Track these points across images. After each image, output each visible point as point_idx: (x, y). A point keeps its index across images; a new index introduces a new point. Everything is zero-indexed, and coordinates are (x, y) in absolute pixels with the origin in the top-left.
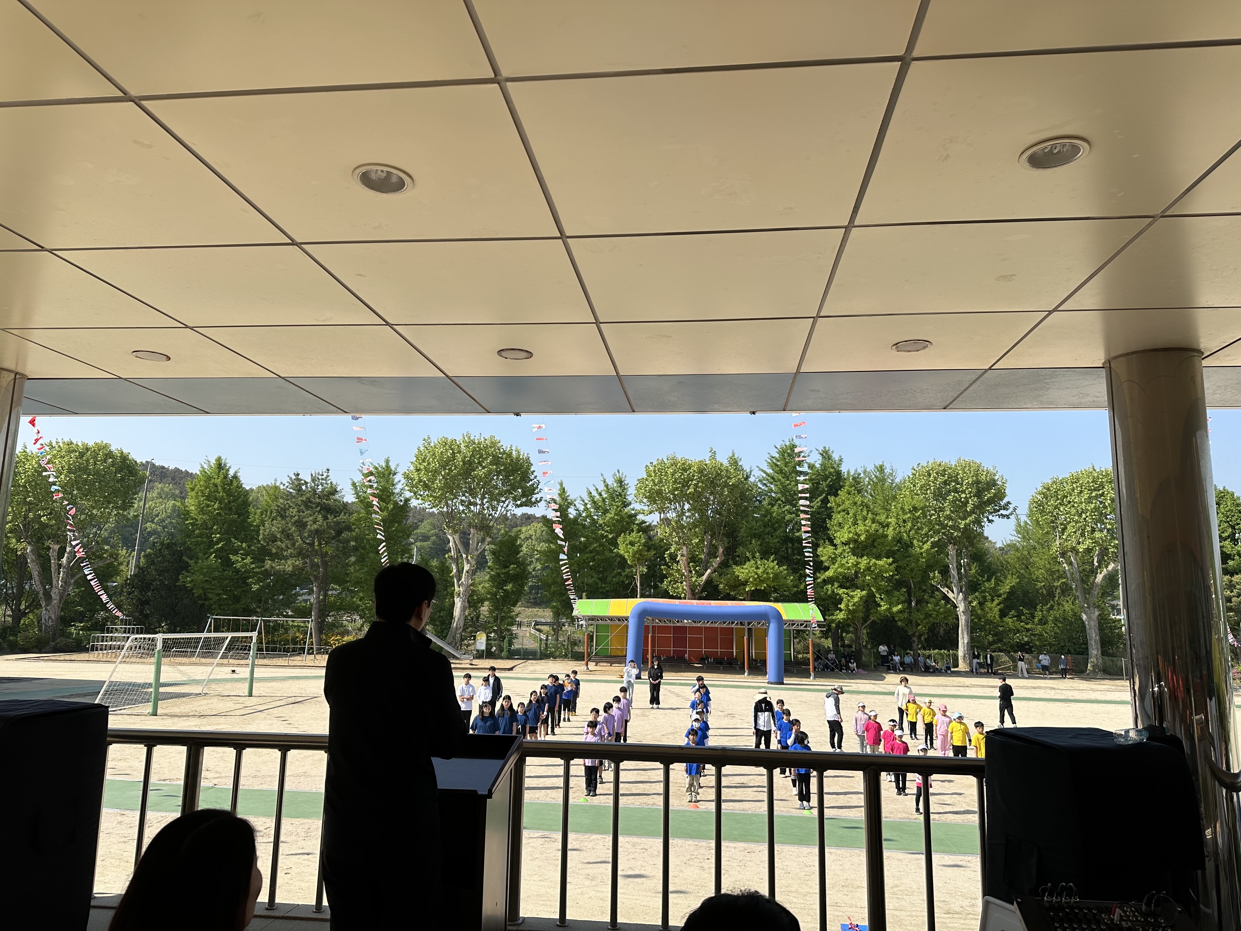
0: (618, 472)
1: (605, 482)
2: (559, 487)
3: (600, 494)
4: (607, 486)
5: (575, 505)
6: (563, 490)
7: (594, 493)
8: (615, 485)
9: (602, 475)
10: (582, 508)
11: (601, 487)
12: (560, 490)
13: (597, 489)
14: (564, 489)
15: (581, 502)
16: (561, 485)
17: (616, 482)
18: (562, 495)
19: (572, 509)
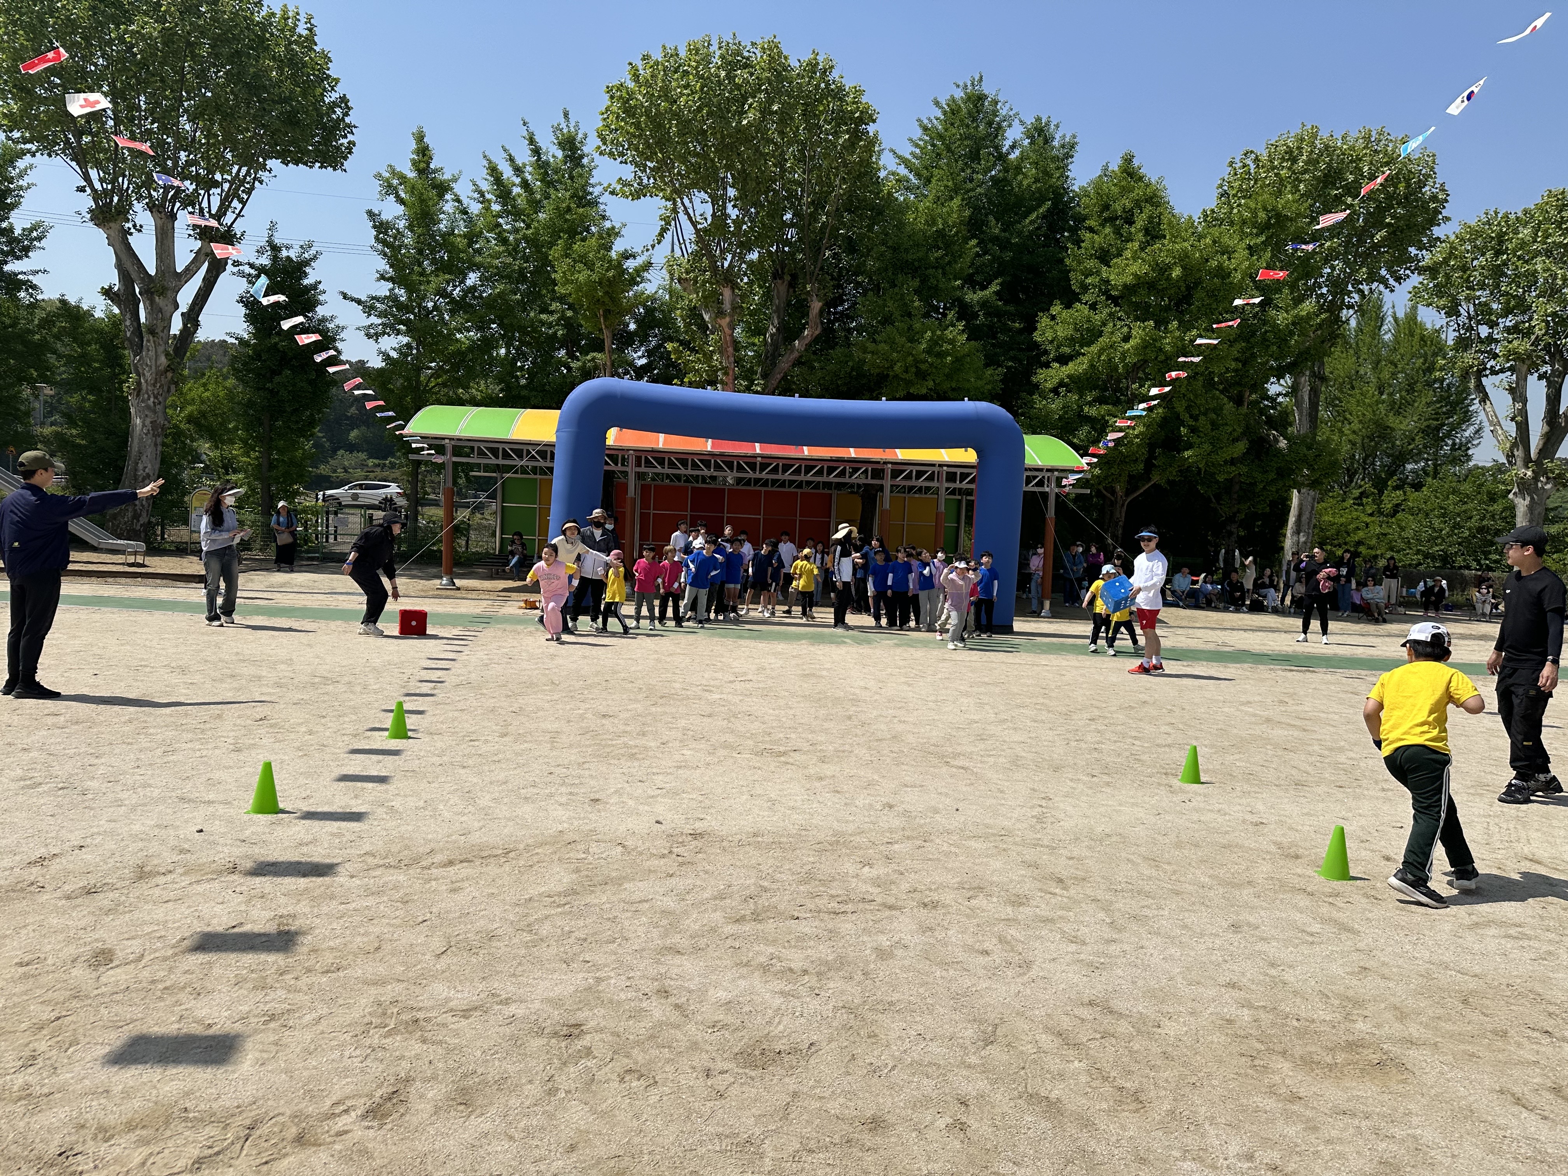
0: (566, 115)
1: (532, 141)
2: (414, 146)
3: (518, 170)
4: (537, 152)
5: (458, 200)
6: (423, 152)
7: (507, 172)
8: (560, 154)
9: (525, 124)
10: (475, 208)
11: (524, 157)
12: (417, 152)
13: (511, 159)
14: (426, 148)
15: (476, 195)
16: (420, 137)
17: (561, 145)
18: (422, 165)
19: (449, 207)
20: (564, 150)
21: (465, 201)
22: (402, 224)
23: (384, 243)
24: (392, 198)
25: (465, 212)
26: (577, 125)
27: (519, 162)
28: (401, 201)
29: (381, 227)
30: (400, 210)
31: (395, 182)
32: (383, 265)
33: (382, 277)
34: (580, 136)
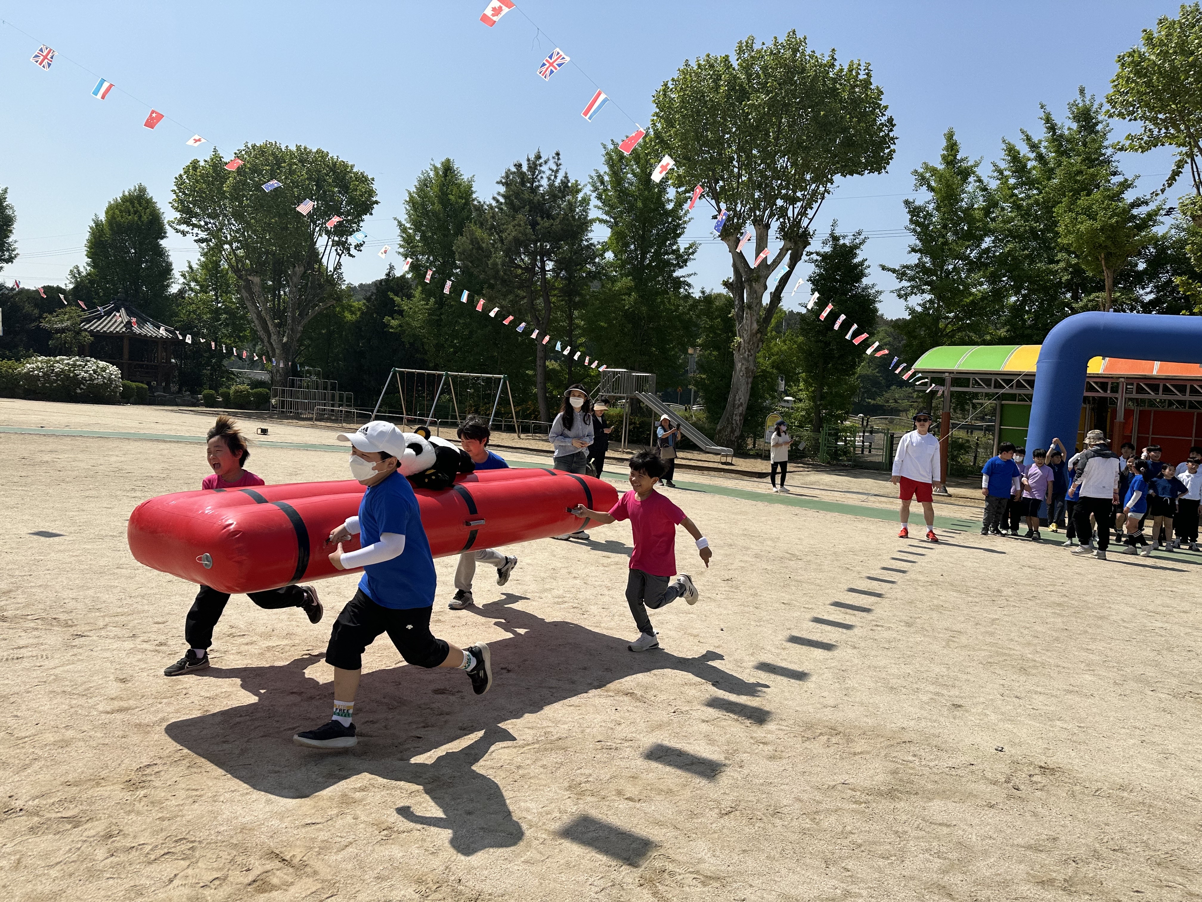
0: (1082, 91)
1: (1048, 120)
2: (944, 143)
3: (1034, 147)
4: (1052, 128)
5: (980, 181)
6: (952, 147)
7: (1024, 150)
8: (1075, 126)
9: (1042, 107)
10: (993, 184)
11: (1040, 134)
12: (947, 148)
13: (1028, 139)
15: (996, 174)
16: (950, 136)
17: (1076, 118)
18: (951, 158)
19: (971, 186)
20: (1078, 121)
21: (985, 180)
22: (931, 207)
23: (917, 223)
24: (925, 188)
25: (985, 189)
26: (1093, 97)
27: (1035, 140)
28: (931, 189)
29: (914, 211)
30: (930, 195)
31: (928, 175)
32: (914, 241)
33: (914, 250)
34: (1096, 106)
